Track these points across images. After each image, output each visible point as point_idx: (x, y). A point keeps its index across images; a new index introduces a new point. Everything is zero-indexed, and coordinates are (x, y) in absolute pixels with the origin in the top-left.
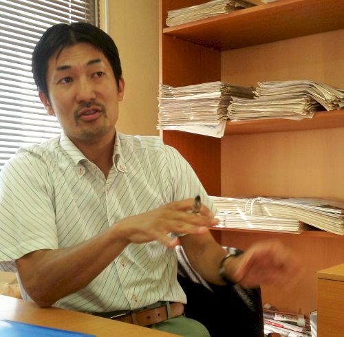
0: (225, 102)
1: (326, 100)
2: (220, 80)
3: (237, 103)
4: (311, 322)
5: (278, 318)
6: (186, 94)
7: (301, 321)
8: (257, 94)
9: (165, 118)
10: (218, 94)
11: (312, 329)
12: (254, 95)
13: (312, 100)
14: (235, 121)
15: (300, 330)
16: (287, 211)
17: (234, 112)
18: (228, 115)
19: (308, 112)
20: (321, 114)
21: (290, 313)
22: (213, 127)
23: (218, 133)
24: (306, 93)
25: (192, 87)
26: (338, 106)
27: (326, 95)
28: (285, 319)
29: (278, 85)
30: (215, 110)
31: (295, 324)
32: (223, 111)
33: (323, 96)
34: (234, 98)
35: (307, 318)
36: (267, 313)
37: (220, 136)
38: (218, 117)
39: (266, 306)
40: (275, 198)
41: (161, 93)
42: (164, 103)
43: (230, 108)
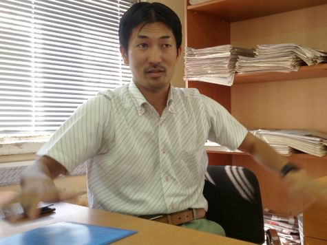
0: (234, 59)
1: (307, 58)
2: (229, 44)
3: (242, 60)
4: (299, 221)
5: (274, 218)
6: (205, 54)
7: (292, 220)
8: (257, 53)
9: (190, 72)
10: (228, 54)
11: (299, 226)
12: (255, 54)
13: (297, 58)
14: (241, 73)
15: (291, 227)
16: (280, 140)
17: (240, 67)
18: (236, 69)
19: (294, 66)
20: (304, 68)
21: (283, 215)
22: (225, 78)
23: (229, 82)
24: (293, 52)
25: (209, 48)
26: (316, 62)
27: (307, 54)
28: (280, 219)
29: (272, 47)
30: (226, 66)
31: (287, 223)
32: (232, 66)
33: (305, 55)
34: (240, 57)
35: (296, 218)
36: (267, 215)
37: (230, 85)
38: (228, 70)
39: (266, 210)
40: (271, 130)
41: (186, 54)
42: (189, 61)
43: (237, 64)
